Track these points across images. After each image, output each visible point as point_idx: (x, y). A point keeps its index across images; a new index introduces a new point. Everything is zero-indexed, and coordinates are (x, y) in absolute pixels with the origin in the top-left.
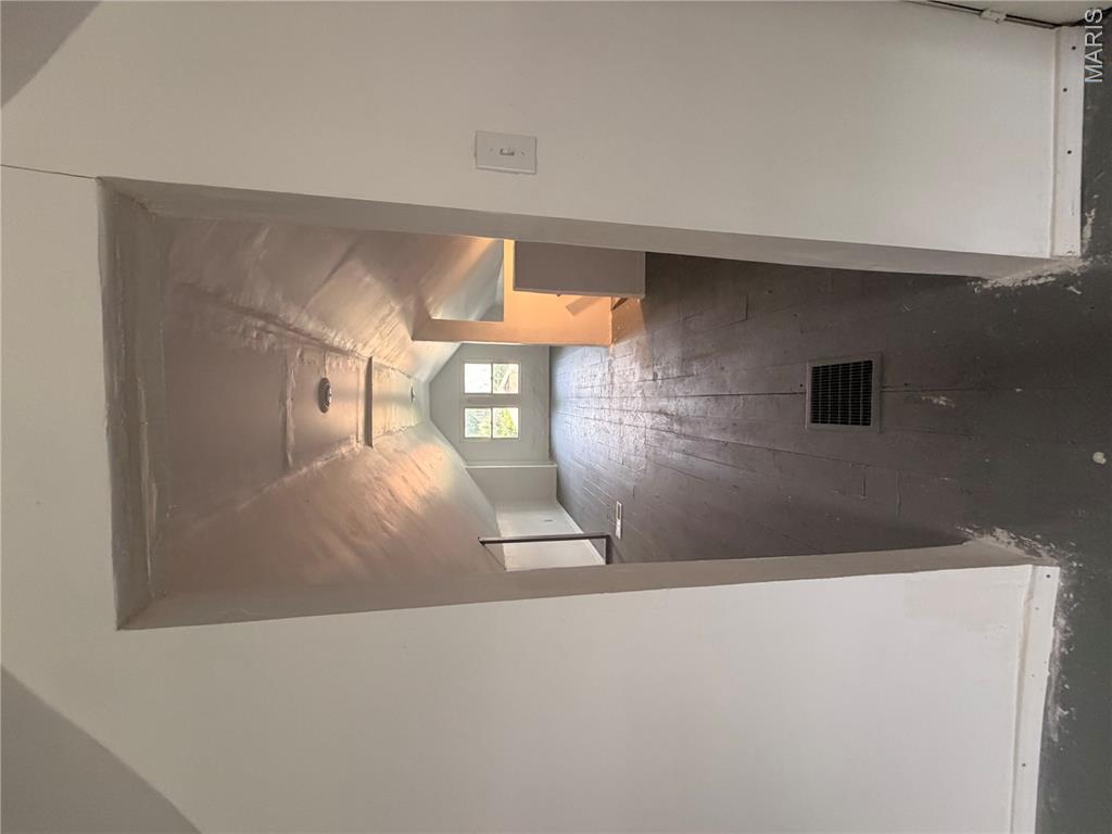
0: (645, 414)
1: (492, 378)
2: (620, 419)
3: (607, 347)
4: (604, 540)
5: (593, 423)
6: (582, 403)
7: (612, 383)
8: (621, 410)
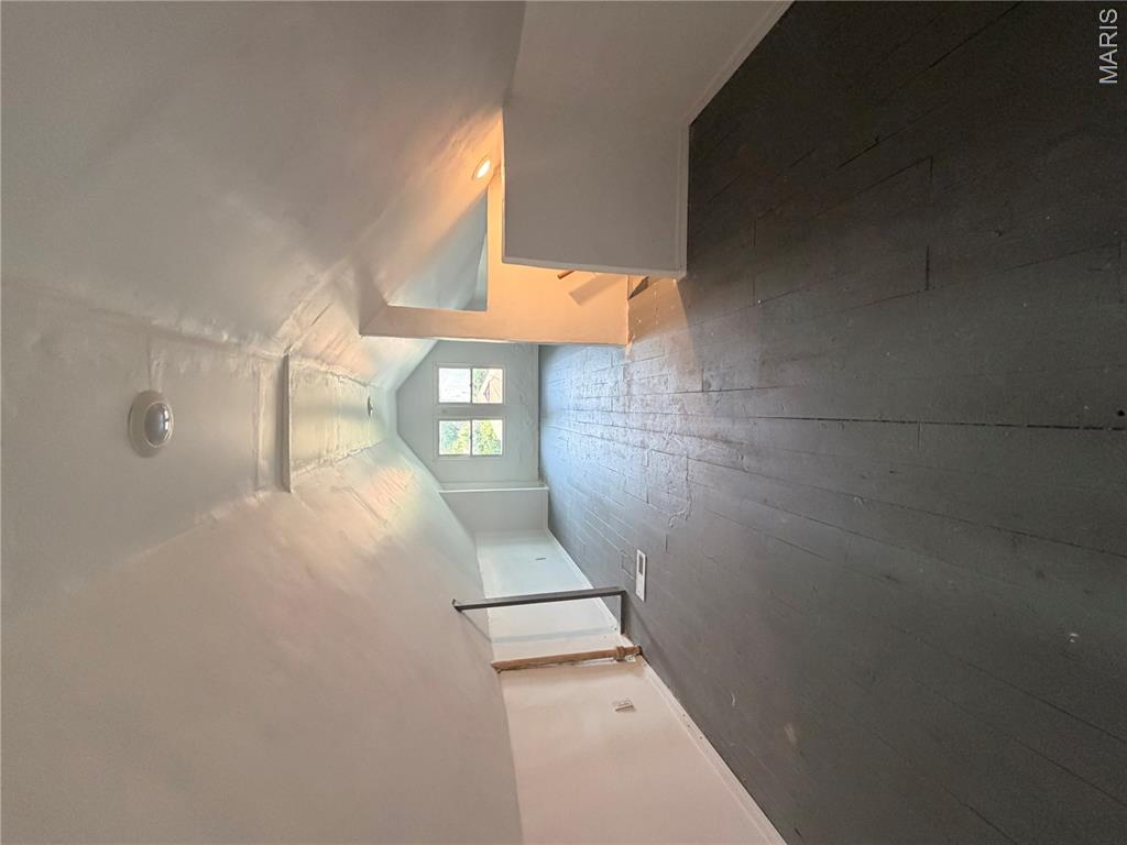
0: (685, 439)
1: (471, 385)
2: (642, 442)
3: (620, 347)
4: (619, 597)
5: (599, 442)
6: (582, 417)
7: (628, 393)
8: (644, 429)
